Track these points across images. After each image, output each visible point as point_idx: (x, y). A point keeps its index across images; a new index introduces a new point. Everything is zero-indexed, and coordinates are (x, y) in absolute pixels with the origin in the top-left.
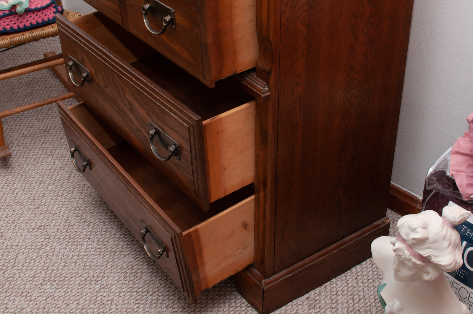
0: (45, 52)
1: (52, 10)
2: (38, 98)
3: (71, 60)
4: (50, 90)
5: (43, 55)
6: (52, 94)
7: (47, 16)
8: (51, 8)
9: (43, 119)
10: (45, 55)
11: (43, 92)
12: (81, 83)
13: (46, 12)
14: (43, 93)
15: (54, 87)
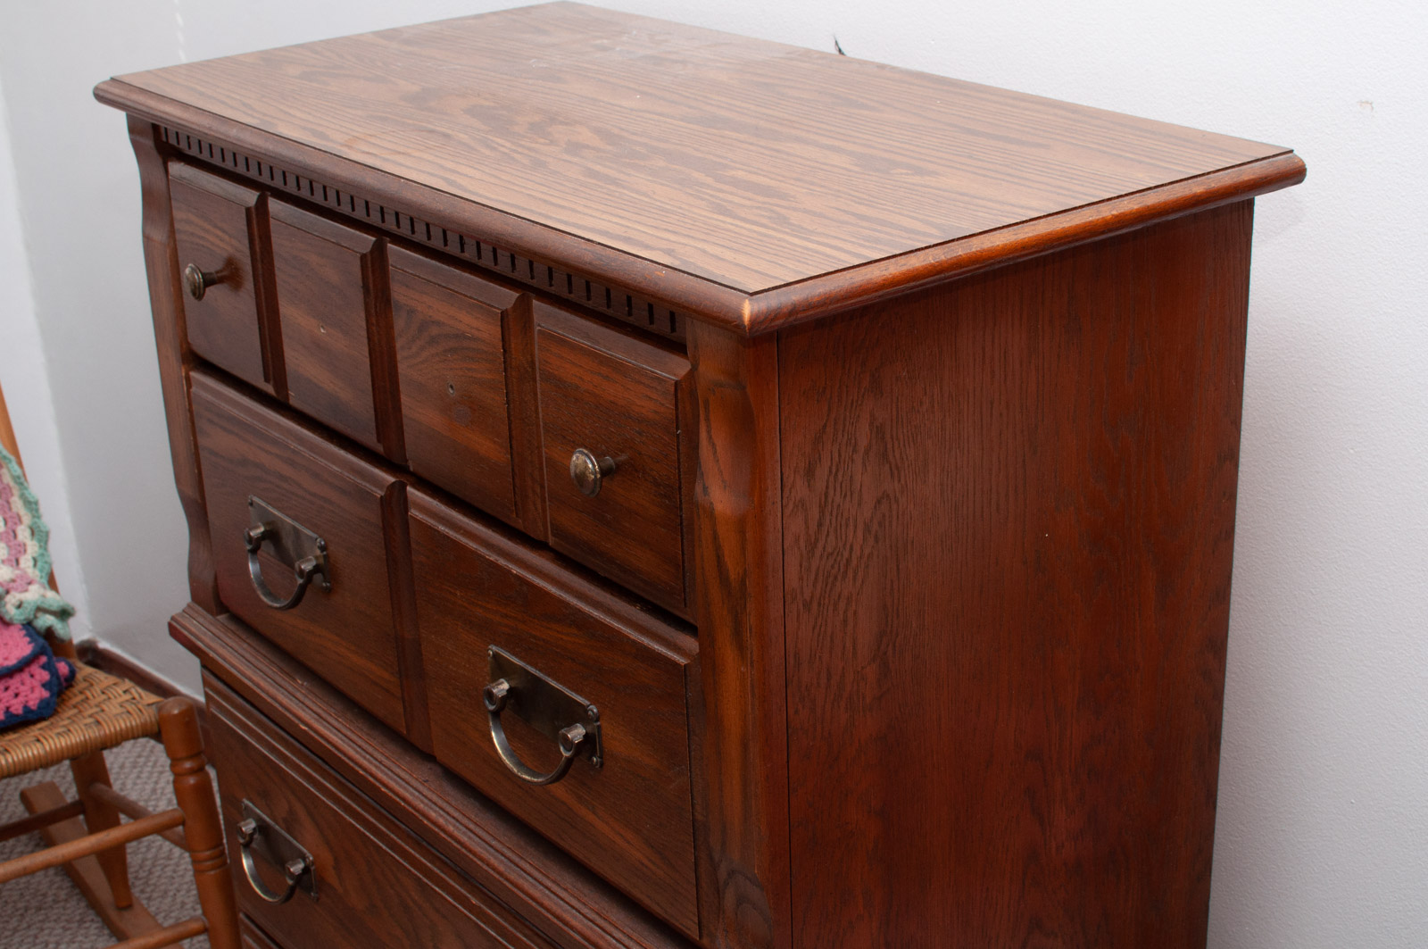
1: (38, 677)
4: (40, 918)
6: (46, 932)
7: (21, 699)
8: (35, 669)
13: (19, 685)
15: (51, 907)
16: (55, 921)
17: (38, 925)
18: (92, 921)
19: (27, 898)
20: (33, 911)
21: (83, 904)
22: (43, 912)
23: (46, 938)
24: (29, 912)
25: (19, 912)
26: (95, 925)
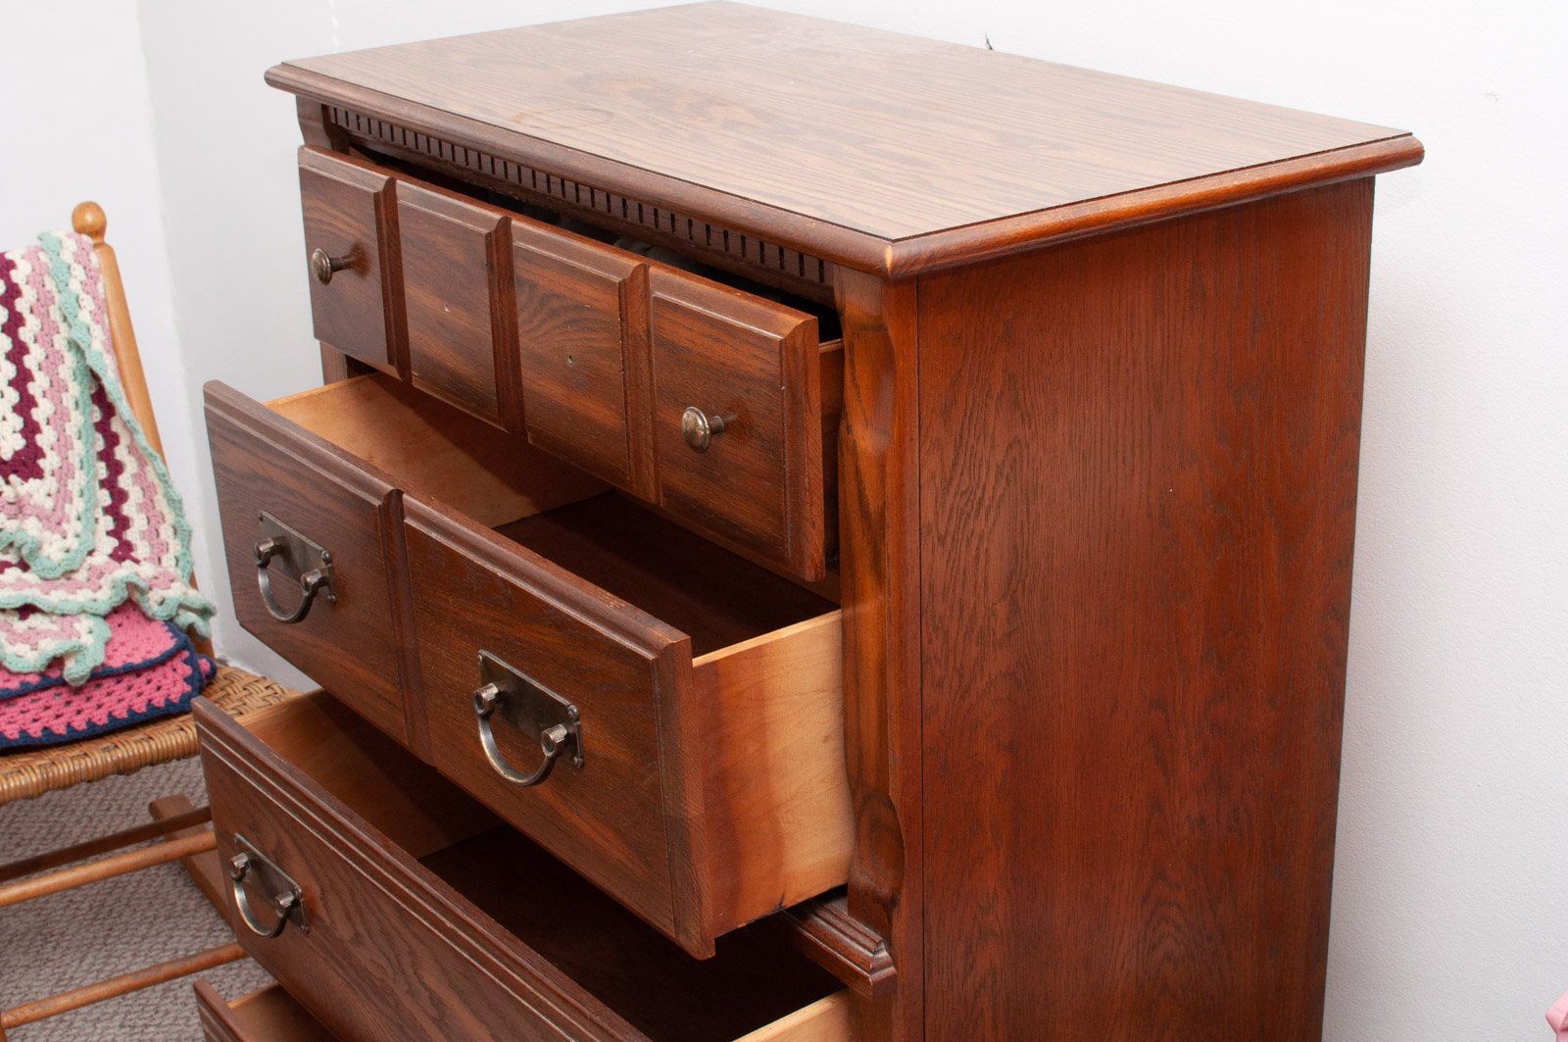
0: (153, 798)
1: (180, 671)
2: (129, 954)
3: (246, 849)
4: (170, 926)
5: (146, 807)
6: (176, 939)
7: (163, 692)
8: (178, 663)
9: (146, 1026)
10: (153, 809)
11: (145, 931)
12: (275, 926)
13: (161, 679)
14: (144, 937)
15: (180, 916)
16: (185, 929)
17: (168, 933)
18: (222, 930)
19: (156, 907)
20: (162, 919)
21: (213, 914)
22: (172, 920)
23: (175, 945)
24: (159, 920)
25: (148, 920)
26: (224, 934)
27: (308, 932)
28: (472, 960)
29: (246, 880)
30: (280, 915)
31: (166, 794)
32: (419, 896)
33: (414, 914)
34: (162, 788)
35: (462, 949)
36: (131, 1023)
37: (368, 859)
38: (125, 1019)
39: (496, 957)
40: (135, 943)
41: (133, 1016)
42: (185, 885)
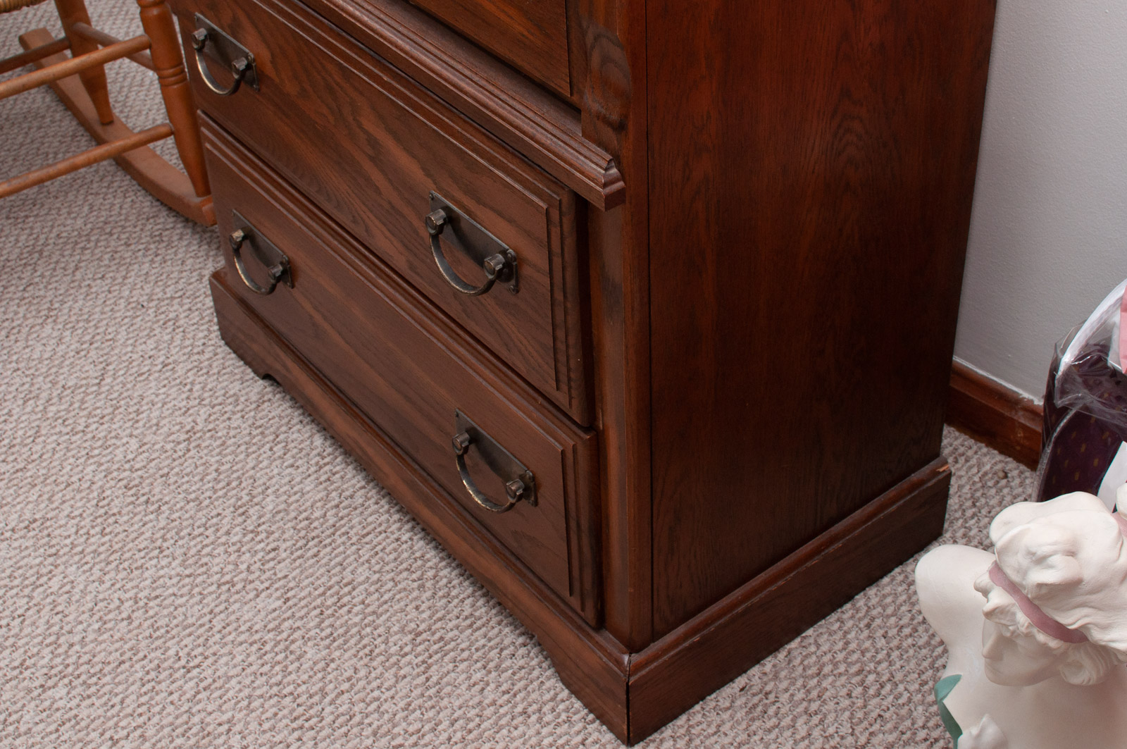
0: (22, 32)
2: (10, 159)
3: (202, 24)
5: (17, 39)
6: (46, 145)
9: (27, 217)
10: (22, 40)
11: (22, 140)
12: (232, 85)
14: (22, 145)
15: (49, 126)
16: (53, 136)
17: (40, 140)
18: (83, 135)
19: (30, 119)
20: (35, 129)
21: (74, 123)
22: (43, 130)
23: (46, 150)
24: (32, 130)
25: (24, 131)
26: (84, 139)
27: (259, 90)
28: (407, 108)
29: (206, 50)
30: (236, 77)
31: (33, 27)
32: (360, 57)
33: (355, 71)
34: (30, 22)
35: (397, 99)
36: (15, 215)
37: (314, 28)
38: (10, 211)
39: (428, 104)
40: (15, 150)
41: (16, 209)
42: (52, 101)
